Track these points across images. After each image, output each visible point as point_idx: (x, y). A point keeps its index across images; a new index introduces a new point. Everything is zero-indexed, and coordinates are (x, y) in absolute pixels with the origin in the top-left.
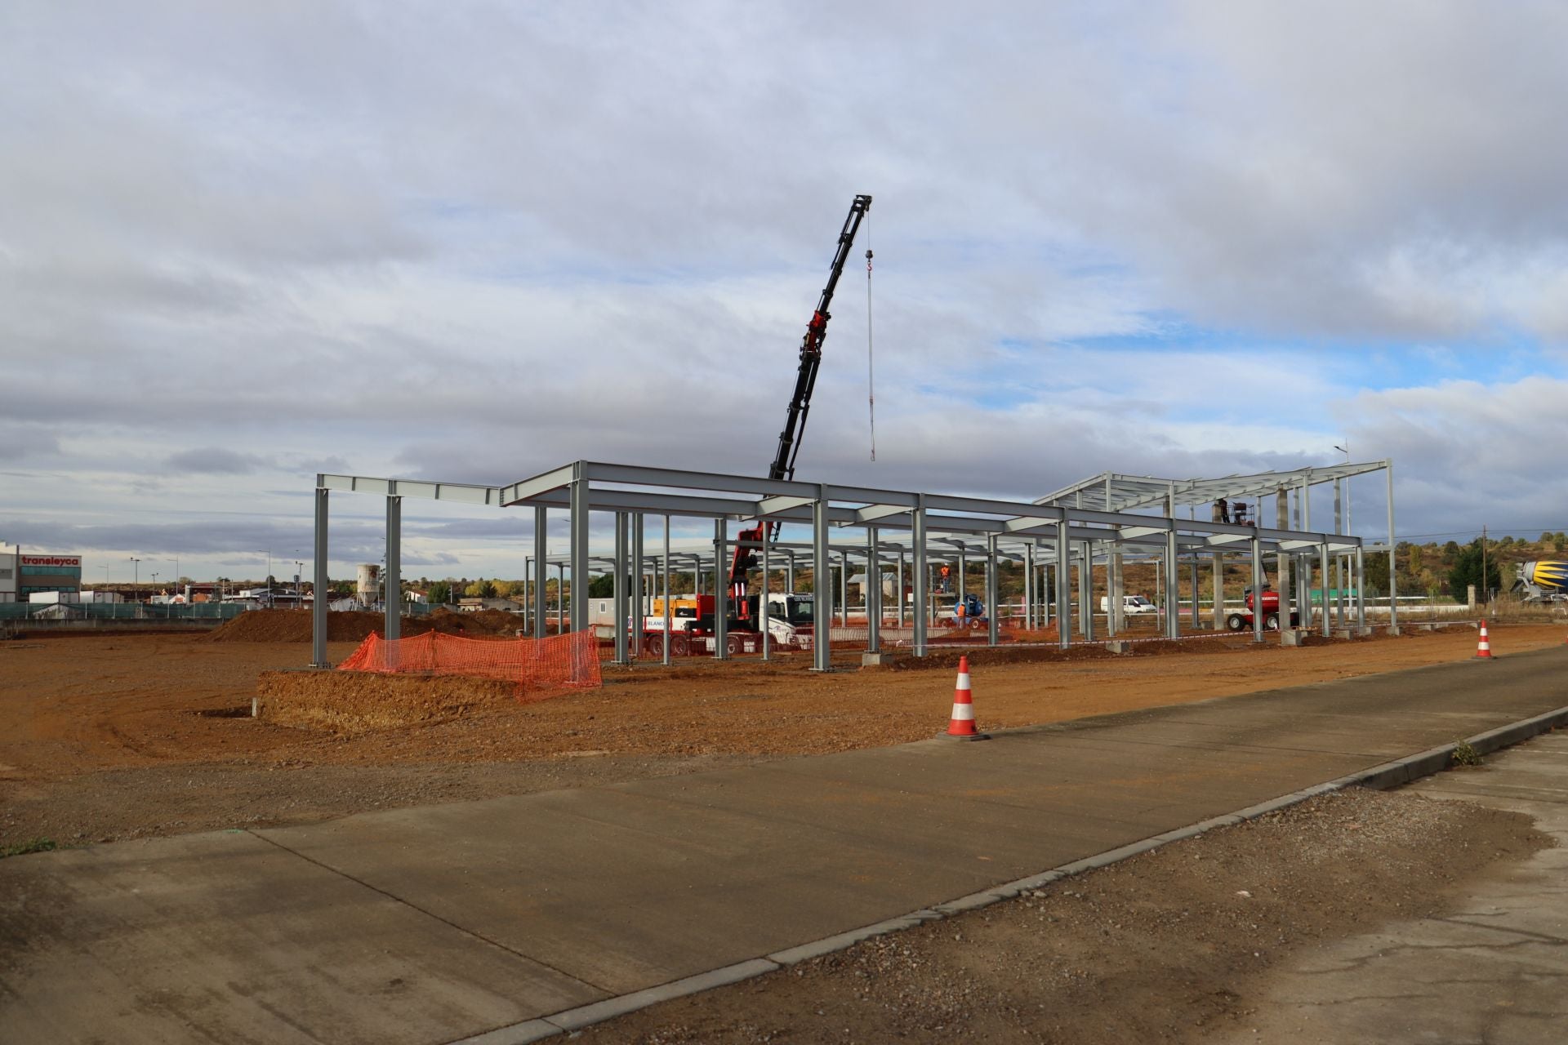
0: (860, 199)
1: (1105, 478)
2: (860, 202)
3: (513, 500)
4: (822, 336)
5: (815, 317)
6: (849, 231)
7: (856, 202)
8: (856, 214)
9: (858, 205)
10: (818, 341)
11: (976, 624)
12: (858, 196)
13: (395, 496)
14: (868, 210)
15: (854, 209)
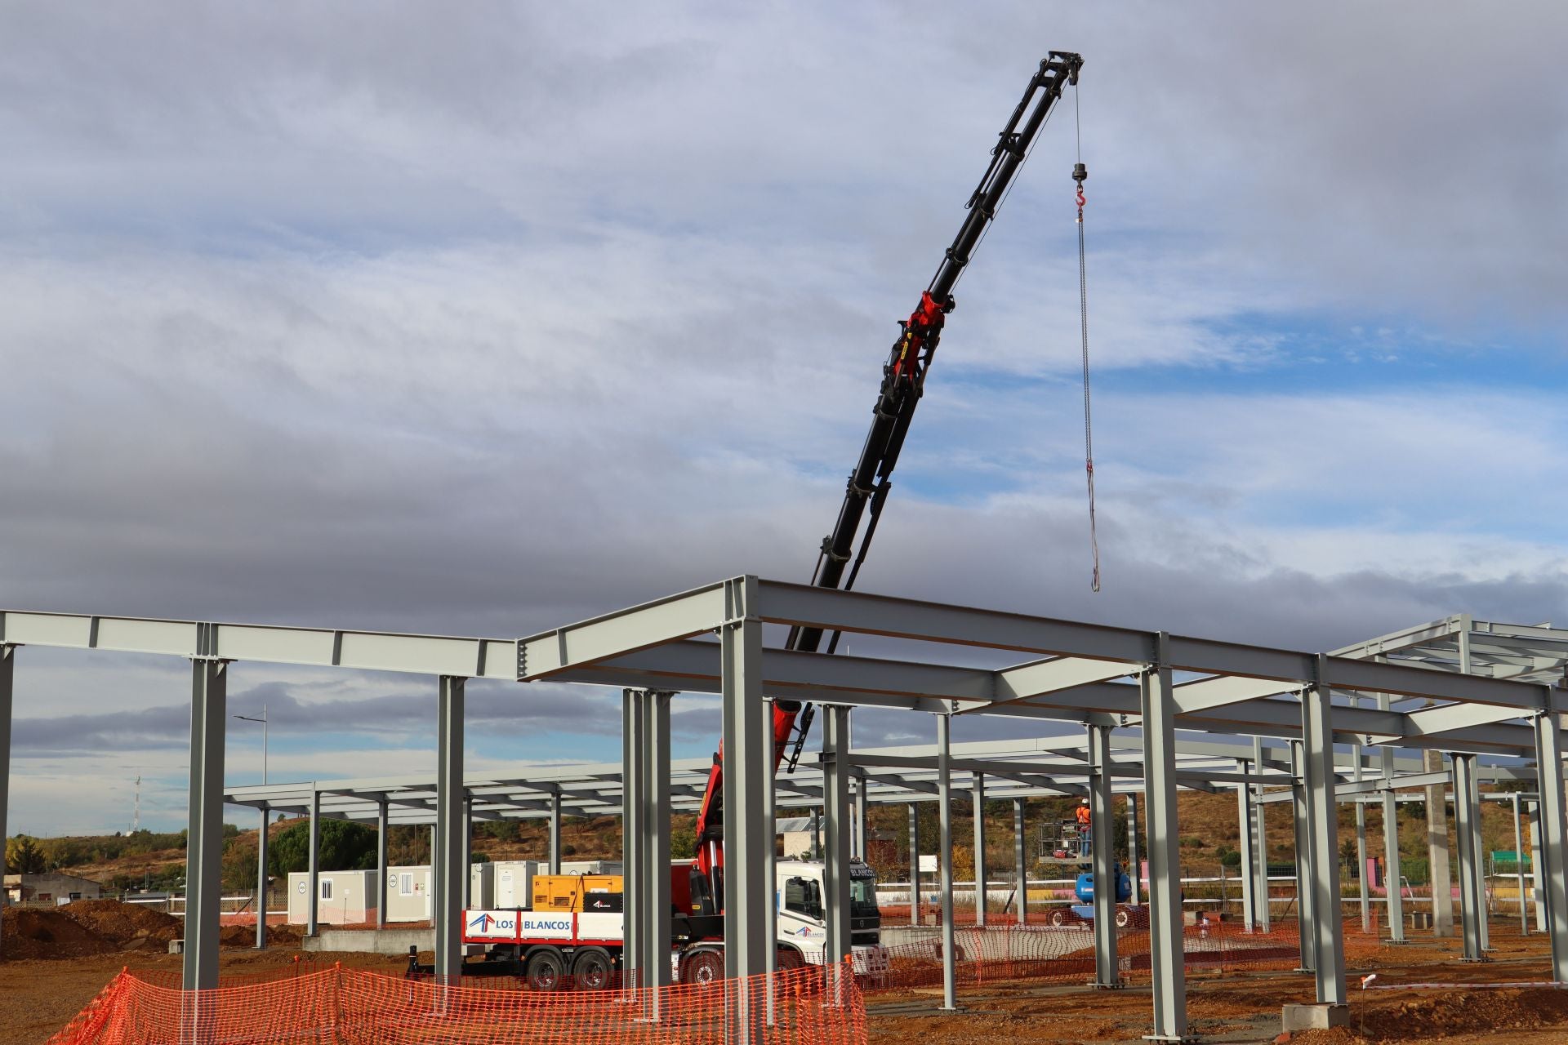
0: (1058, 60)
1: (1455, 628)
2: (1054, 67)
3: (556, 665)
4: (932, 343)
5: (922, 304)
6: (1020, 128)
7: (1045, 66)
8: (1040, 91)
9: (1050, 74)
10: (922, 352)
11: (1122, 919)
12: (1053, 54)
13: (215, 658)
14: (1074, 82)
15: (1038, 81)
